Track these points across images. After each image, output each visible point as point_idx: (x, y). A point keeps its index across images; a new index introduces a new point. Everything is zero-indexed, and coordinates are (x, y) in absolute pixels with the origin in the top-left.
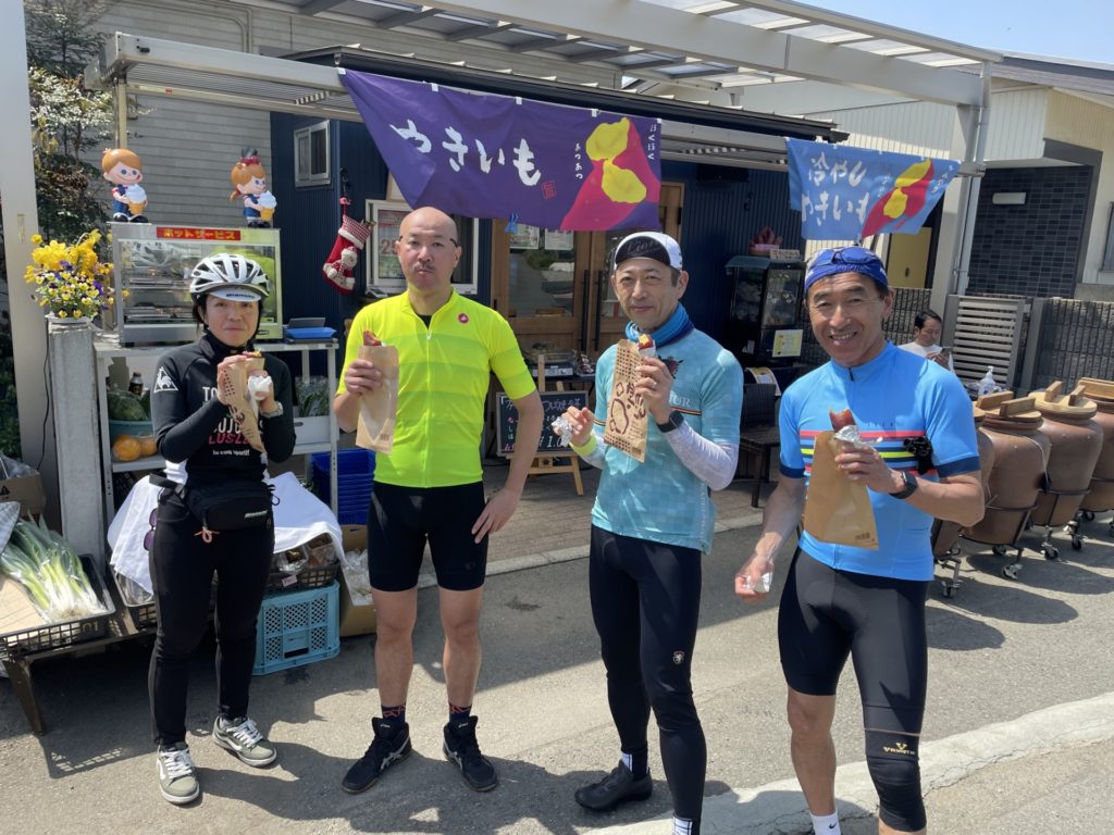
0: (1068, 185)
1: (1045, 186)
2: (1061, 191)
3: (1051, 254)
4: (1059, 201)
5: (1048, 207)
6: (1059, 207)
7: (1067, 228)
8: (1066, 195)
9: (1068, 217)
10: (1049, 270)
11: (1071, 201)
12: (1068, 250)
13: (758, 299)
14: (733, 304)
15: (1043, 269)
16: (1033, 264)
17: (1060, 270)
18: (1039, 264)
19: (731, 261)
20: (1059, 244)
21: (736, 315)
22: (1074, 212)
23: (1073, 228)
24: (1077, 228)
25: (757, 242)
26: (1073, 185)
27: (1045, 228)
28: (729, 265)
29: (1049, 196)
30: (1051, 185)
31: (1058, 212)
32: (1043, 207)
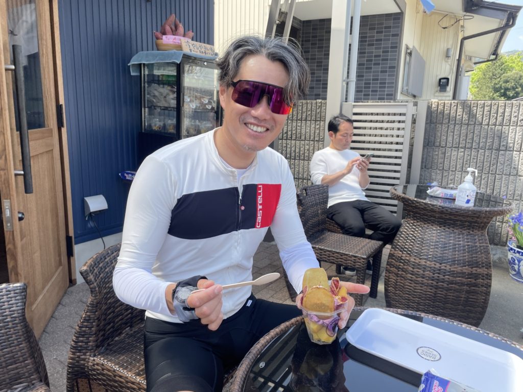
0: (386, 28)
1: (370, 29)
2: (381, 32)
3: (377, 80)
4: (381, 40)
5: (373, 45)
6: (381, 44)
7: (387, 60)
8: (385, 36)
9: (387, 52)
10: (376, 91)
11: (389, 40)
12: (389, 76)
13: (173, 103)
14: (145, 112)
15: (372, 91)
16: (365, 88)
17: (384, 91)
18: (369, 88)
19: (134, 58)
20: (382, 72)
21: (150, 126)
22: (392, 47)
23: (391, 60)
24: (395, 60)
25: (164, 33)
26: (390, 27)
27: (371, 60)
28: (134, 61)
29: (374, 37)
30: (374, 29)
31: (380, 48)
32: (369, 45)
